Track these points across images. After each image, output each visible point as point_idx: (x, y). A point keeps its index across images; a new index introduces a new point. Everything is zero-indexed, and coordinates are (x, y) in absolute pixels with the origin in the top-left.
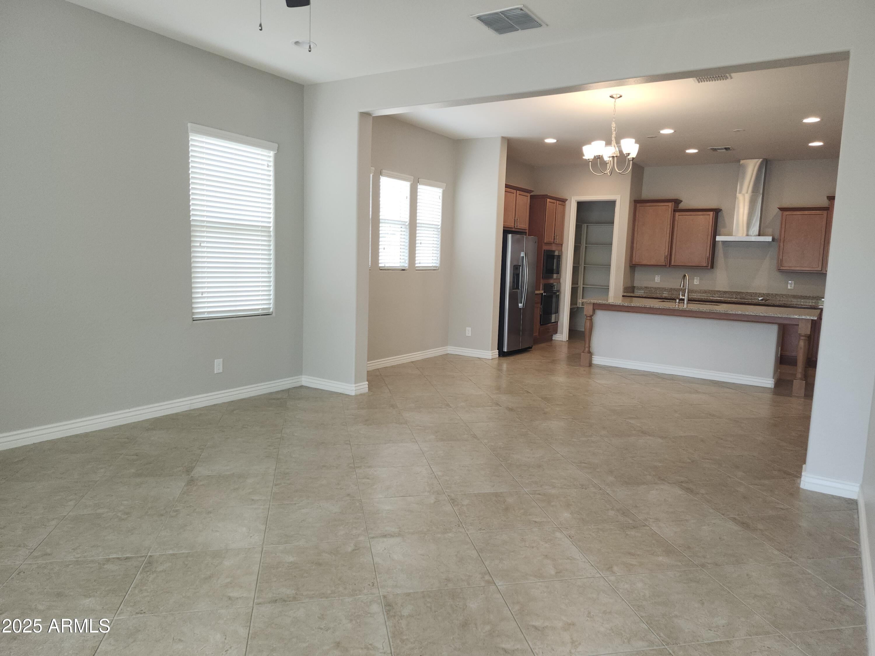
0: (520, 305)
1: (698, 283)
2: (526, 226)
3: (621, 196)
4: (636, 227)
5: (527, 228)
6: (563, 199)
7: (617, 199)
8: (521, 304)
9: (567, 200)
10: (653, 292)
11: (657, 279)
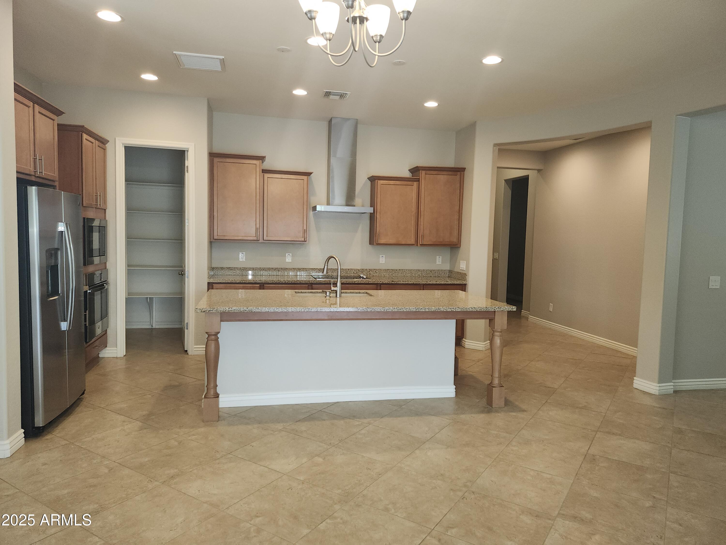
0: (64, 326)
1: (290, 261)
2: (54, 174)
3: (195, 145)
4: (215, 189)
5: (57, 179)
6: (103, 139)
7: (189, 148)
8: (66, 323)
9: (108, 141)
10: (238, 273)
11: (242, 256)
